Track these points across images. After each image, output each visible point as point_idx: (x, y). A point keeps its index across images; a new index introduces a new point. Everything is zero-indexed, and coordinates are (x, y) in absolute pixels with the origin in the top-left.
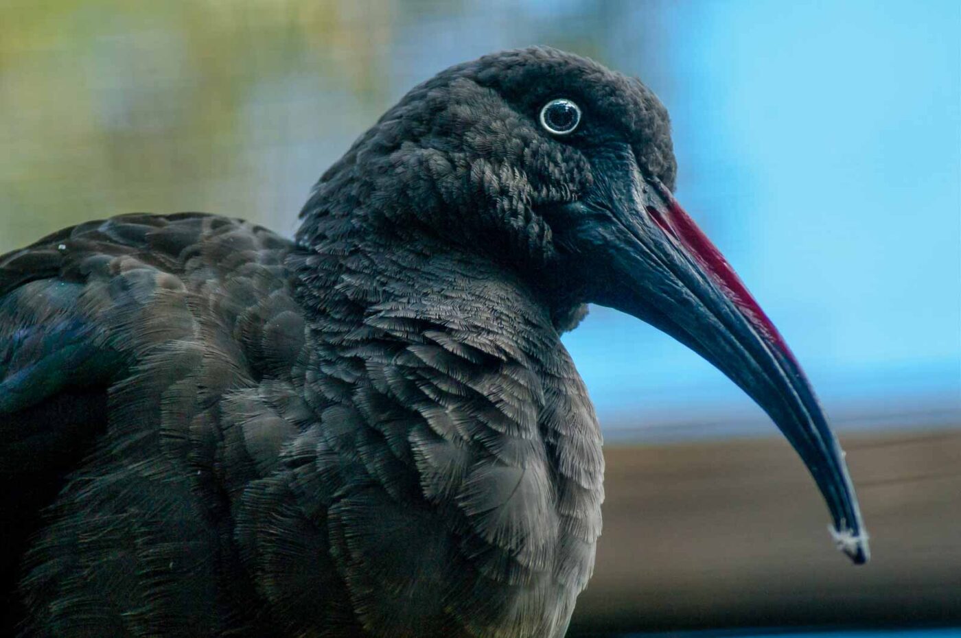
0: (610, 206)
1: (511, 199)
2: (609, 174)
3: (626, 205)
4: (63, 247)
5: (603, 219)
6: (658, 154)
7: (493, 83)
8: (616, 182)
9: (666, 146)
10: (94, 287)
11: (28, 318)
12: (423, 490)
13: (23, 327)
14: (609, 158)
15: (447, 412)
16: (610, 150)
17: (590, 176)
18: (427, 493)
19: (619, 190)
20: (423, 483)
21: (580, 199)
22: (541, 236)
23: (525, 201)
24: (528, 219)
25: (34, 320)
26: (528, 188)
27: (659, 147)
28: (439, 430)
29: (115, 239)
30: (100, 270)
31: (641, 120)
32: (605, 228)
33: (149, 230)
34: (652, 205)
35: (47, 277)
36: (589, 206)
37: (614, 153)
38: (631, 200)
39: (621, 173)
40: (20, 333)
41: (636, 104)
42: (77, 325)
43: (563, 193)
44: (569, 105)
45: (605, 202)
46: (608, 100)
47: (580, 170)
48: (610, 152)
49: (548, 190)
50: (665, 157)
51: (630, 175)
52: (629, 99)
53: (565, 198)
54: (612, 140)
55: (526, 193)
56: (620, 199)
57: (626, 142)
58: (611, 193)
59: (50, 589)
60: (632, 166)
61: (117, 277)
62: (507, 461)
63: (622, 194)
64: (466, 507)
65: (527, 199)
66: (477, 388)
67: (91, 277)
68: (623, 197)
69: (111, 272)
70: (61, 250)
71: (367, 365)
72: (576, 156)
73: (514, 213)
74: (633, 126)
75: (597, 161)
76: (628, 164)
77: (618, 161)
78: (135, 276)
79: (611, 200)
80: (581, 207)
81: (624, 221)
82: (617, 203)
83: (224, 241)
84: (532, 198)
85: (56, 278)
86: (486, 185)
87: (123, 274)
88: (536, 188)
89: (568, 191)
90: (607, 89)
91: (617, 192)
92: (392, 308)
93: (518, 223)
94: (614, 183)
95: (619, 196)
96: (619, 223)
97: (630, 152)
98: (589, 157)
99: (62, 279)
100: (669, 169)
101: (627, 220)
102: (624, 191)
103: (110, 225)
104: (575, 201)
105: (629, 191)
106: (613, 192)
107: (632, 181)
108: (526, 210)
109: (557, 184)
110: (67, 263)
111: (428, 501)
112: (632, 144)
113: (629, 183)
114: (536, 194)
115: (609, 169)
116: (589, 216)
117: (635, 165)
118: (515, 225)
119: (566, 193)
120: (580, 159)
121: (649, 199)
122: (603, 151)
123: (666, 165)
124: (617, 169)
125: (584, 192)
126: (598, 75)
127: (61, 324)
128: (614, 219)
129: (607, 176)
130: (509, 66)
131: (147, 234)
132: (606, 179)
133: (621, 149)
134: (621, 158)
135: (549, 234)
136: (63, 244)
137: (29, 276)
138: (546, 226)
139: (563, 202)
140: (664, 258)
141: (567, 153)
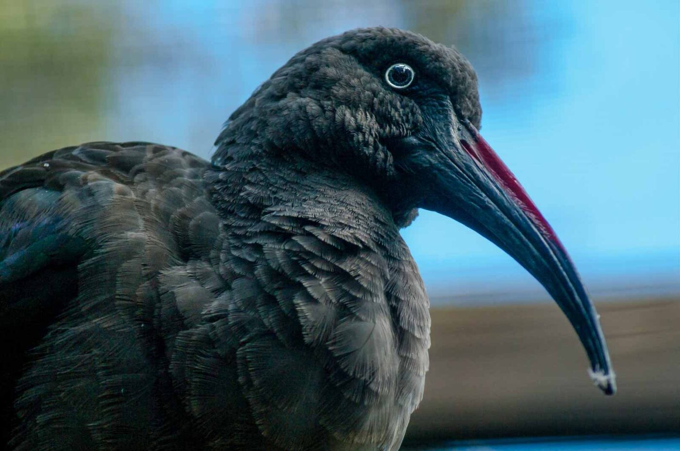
0: (435, 140)
1: (364, 134)
2: (434, 116)
3: (446, 139)
4: (46, 165)
5: (430, 149)
6: (468, 103)
7: (352, 52)
8: (439, 123)
9: (475, 97)
10: (69, 194)
11: (22, 215)
12: (304, 337)
13: (18, 222)
14: (434, 106)
15: (321, 283)
16: (434, 99)
17: (420, 119)
18: (307, 340)
19: (441, 129)
20: (304, 333)
21: (413, 134)
22: (385, 160)
23: (374, 135)
24: (376, 149)
25: (26, 216)
26: (376, 126)
27: (469, 98)
28: (315, 295)
29: (84, 160)
30: (73, 181)
31: (458, 79)
32: (431, 155)
33: (109, 154)
34: (464, 139)
35: (36, 187)
36: (419, 139)
37: (437, 102)
38: (449, 135)
39: (442, 116)
40: (15, 226)
41: (454, 68)
42: (57, 220)
43: (401, 130)
44: (406, 67)
45: (431, 136)
46: (434, 64)
47: (413, 114)
48: (434, 101)
49: (391, 128)
50: (474, 105)
51: (449, 118)
52: (449, 64)
53: (402, 134)
54: (436, 92)
55: (375, 130)
56: (441, 135)
57: (445, 93)
58: (435, 131)
59: (36, 407)
60: (450, 111)
61: (85, 187)
62: (363, 317)
63: (443, 131)
64: (333, 350)
65: (375, 134)
66: (342, 266)
67: (66, 187)
68: (443, 134)
69: (81, 183)
70: (45, 167)
71: (264, 249)
72: (411, 104)
73: (366, 144)
74: (451, 84)
75: (425, 107)
76: (446, 110)
77: (441, 108)
78: (97, 186)
79: (435, 135)
80: (414, 140)
81: (444, 150)
82: (439, 138)
83: (162, 162)
84: (379, 133)
85: (41, 188)
86: (346, 124)
87: (90, 184)
88: (382, 126)
89: (405, 129)
90: (433, 56)
91: (439, 129)
92: (281, 210)
93: (369, 151)
94: (437, 123)
95: (441, 133)
96: (440, 152)
97: (449, 101)
98: (420, 104)
99: (46, 188)
100: (476, 113)
101: (446, 149)
102: (445, 129)
103: (81, 150)
104: (410, 136)
105: (448, 129)
106: (436, 130)
107: (450, 122)
108: (375, 142)
109: (397, 124)
110: (50, 176)
111: (307, 345)
112: (451, 96)
113: (448, 124)
114: (381, 131)
115: (434, 113)
116: (419, 146)
117: (452, 111)
118: (367, 152)
119: (403, 130)
120: (413, 106)
121: (462, 135)
122: (430, 101)
123: (474, 111)
124: (439, 113)
125: (416, 130)
126: (426, 46)
127: (45, 220)
128: (437, 149)
129: (433, 119)
130: (364, 40)
131: (107, 156)
132: (432, 120)
133: (443, 99)
134: (443, 105)
135: (391, 159)
136: (47, 163)
137: (23, 186)
138: (389, 154)
139: (400, 136)
140: (472, 176)
141: (404, 102)
